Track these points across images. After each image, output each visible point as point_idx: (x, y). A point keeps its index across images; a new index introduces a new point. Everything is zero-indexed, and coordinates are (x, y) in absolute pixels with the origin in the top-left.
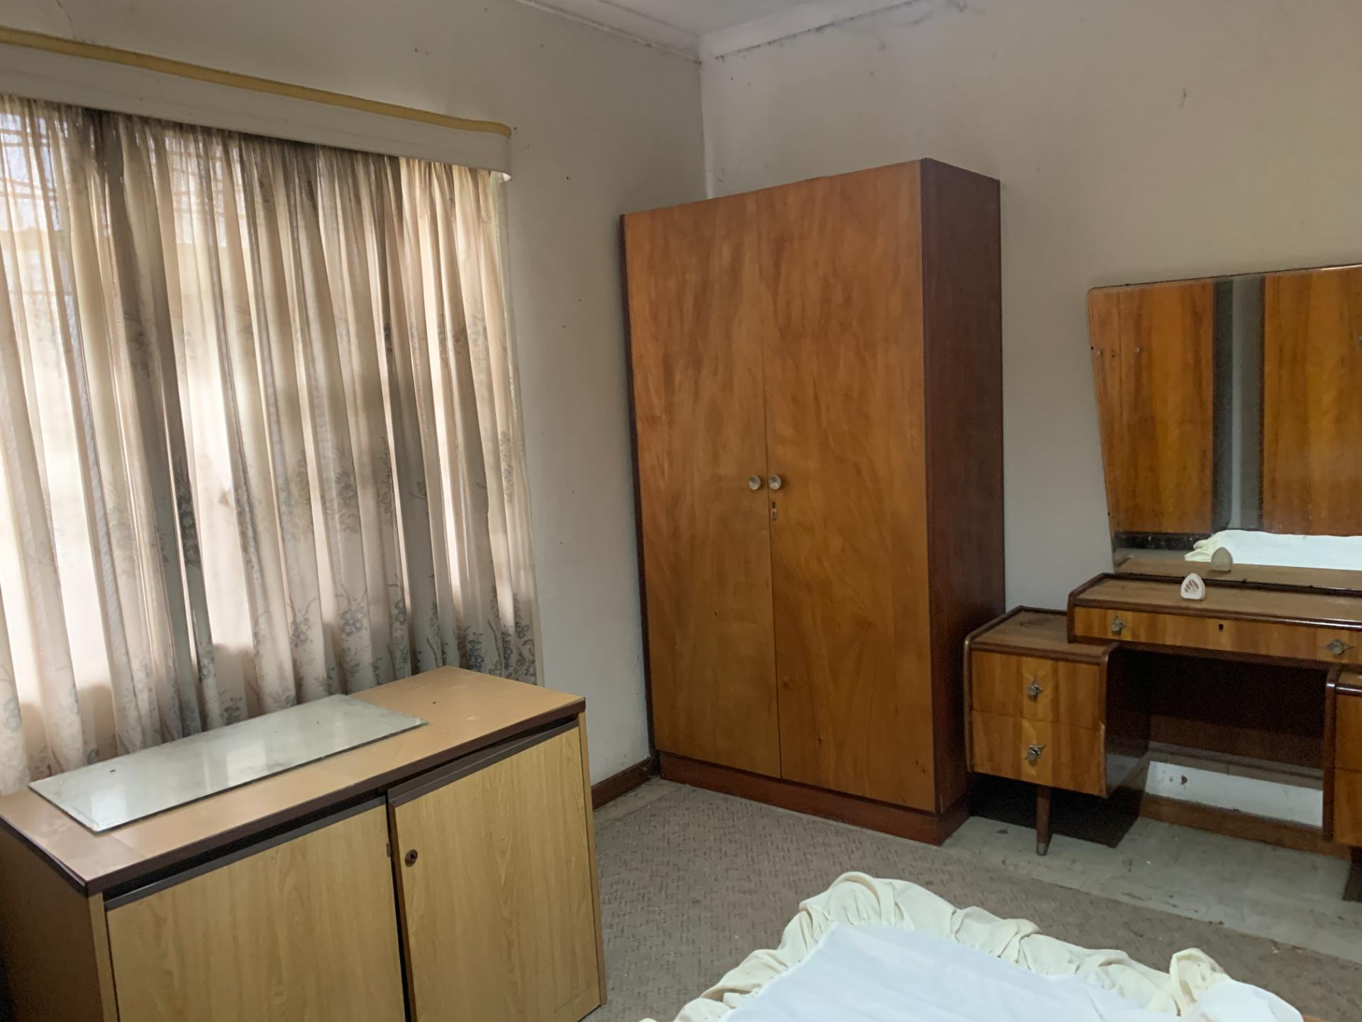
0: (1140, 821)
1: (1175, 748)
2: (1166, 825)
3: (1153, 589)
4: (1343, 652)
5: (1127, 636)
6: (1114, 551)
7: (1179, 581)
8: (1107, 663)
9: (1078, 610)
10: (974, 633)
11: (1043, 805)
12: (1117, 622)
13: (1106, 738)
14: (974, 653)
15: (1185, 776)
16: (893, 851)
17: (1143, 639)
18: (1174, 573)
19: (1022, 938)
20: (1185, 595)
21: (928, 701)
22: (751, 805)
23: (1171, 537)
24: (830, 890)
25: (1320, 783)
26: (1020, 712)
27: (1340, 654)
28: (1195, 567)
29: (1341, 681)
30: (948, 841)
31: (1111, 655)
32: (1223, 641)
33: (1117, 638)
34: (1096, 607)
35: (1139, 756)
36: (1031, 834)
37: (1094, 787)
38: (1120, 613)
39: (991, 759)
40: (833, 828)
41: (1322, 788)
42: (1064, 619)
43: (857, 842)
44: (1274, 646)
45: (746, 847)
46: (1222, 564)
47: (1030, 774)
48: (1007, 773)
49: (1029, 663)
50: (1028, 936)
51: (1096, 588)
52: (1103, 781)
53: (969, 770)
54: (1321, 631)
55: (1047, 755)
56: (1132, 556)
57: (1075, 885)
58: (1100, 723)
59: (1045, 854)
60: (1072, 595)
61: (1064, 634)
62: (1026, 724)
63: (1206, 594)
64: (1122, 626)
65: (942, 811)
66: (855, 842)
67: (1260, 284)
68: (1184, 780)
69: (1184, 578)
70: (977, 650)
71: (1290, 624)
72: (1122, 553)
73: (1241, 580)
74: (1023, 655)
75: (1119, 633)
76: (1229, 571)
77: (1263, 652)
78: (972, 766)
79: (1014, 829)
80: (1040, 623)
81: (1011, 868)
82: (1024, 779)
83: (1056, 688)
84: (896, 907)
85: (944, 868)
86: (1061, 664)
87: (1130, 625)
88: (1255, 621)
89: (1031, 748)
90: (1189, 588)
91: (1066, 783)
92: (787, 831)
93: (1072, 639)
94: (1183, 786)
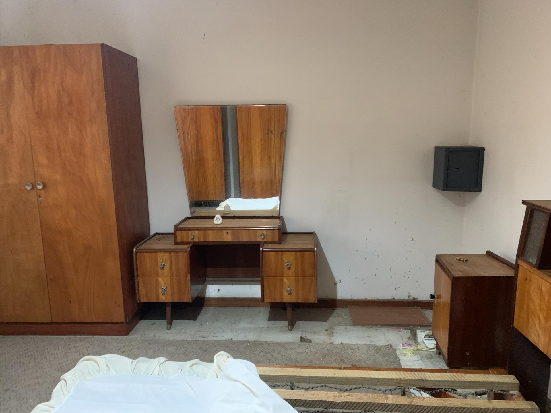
0: (204, 308)
1: (215, 279)
2: (213, 308)
3: (205, 221)
4: (264, 237)
5: (196, 240)
6: (190, 208)
7: (213, 218)
8: (189, 251)
9: (178, 231)
10: (137, 246)
11: (168, 310)
12: (193, 235)
13: (190, 280)
14: (138, 254)
15: (219, 288)
16: (107, 342)
17: (202, 240)
18: (211, 215)
19: (160, 365)
20: (215, 222)
21: (119, 277)
22: (36, 338)
23: (210, 202)
24: (75, 367)
25: (260, 282)
26: (157, 275)
27: (263, 238)
28: (219, 212)
29: (264, 247)
30: (131, 332)
31: (191, 248)
32: (228, 238)
33: (193, 241)
34: (185, 230)
35: (203, 284)
36: (164, 322)
37: (187, 299)
38: (193, 231)
39: (147, 296)
40: (79, 339)
41: (260, 284)
42: (173, 235)
43: (91, 343)
44: (244, 238)
45: (35, 357)
46: (227, 210)
47: (163, 299)
48: (154, 300)
49: (160, 254)
50: (163, 363)
51: (184, 223)
52: (190, 296)
53: (138, 302)
54: (258, 231)
55: (169, 290)
56: (197, 210)
57: (182, 338)
58: (188, 274)
59: (170, 329)
60: (175, 226)
61: (173, 242)
62: (160, 279)
63: (222, 222)
64: (194, 237)
65: (128, 321)
66: (89, 343)
67: (235, 109)
68: (219, 290)
69: (215, 216)
70: (139, 252)
71: (248, 229)
72: (193, 209)
73: (233, 216)
74: (158, 252)
75: (193, 239)
76: (230, 213)
77: (241, 240)
78: (139, 300)
79: (158, 322)
80: (164, 238)
81: (157, 338)
82: (160, 301)
83: (171, 263)
84: (107, 367)
85: (130, 344)
86: (172, 253)
87: (197, 236)
88: (238, 230)
89: (163, 288)
90: (217, 220)
91: (177, 300)
92: (56, 345)
93: (176, 243)
94: (218, 292)
